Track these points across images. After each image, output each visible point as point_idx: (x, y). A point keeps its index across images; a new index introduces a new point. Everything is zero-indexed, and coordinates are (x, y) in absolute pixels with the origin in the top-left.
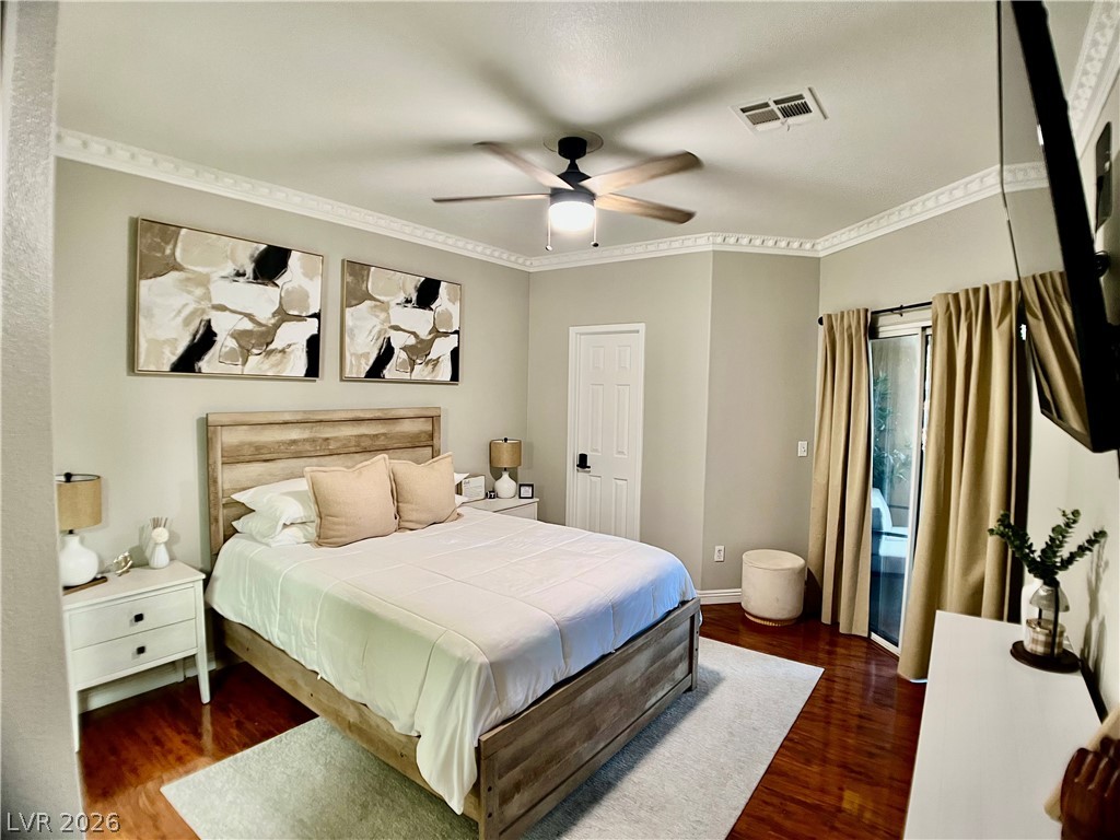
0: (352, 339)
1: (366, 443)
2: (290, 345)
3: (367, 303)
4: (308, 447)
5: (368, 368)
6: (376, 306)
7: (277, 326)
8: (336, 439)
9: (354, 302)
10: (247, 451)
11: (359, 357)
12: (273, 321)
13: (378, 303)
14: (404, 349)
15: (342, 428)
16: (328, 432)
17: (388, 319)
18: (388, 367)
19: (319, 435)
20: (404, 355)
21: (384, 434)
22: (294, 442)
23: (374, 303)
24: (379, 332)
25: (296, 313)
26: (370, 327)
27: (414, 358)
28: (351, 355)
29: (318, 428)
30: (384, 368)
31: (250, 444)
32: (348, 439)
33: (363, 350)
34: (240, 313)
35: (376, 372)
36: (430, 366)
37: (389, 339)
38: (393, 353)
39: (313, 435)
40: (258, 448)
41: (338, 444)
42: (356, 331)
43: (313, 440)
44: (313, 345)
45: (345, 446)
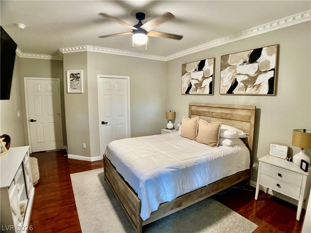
0: (222, 81)
1: (224, 116)
2: (205, 86)
3: (228, 68)
4: (207, 114)
5: (227, 90)
6: (231, 68)
7: (203, 81)
8: (215, 113)
9: (223, 69)
10: (195, 112)
11: (224, 87)
12: (202, 80)
13: (232, 67)
14: (242, 82)
15: (217, 110)
16: (212, 110)
17: (236, 71)
18: (235, 89)
19: (210, 111)
20: (242, 84)
21: (230, 114)
22: (205, 112)
23: (230, 67)
24: (232, 77)
25: (207, 76)
26: (228, 76)
27: (247, 85)
28: (222, 86)
29: (210, 108)
30: (233, 90)
31: (196, 110)
32: (218, 113)
33: (227, 84)
34: (196, 79)
35: (230, 92)
36: (255, 88)
37: (236, 79)
38: (238, 84)
39: (209, 111)
40: (198, 112)
41: (215, 114)
42: (224, 78)
43: (209, 112)
44: (211, 85)
45: (217, 115)
